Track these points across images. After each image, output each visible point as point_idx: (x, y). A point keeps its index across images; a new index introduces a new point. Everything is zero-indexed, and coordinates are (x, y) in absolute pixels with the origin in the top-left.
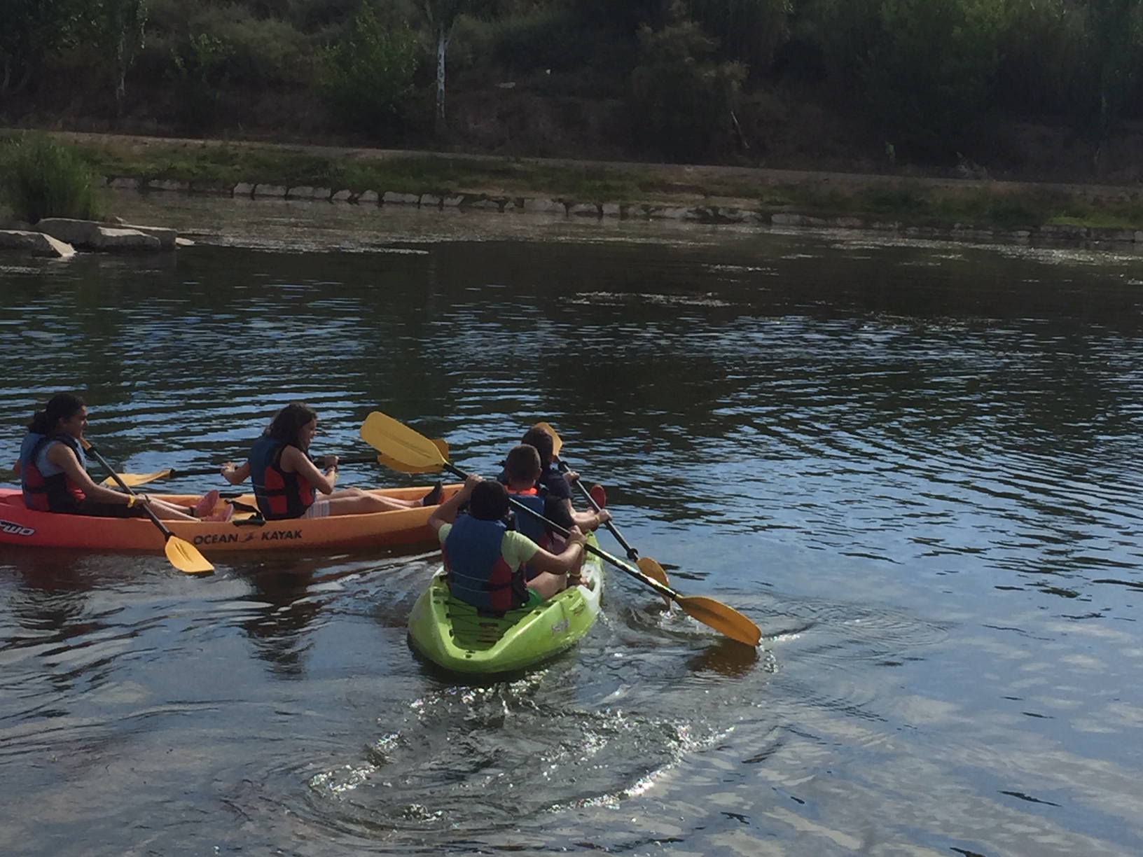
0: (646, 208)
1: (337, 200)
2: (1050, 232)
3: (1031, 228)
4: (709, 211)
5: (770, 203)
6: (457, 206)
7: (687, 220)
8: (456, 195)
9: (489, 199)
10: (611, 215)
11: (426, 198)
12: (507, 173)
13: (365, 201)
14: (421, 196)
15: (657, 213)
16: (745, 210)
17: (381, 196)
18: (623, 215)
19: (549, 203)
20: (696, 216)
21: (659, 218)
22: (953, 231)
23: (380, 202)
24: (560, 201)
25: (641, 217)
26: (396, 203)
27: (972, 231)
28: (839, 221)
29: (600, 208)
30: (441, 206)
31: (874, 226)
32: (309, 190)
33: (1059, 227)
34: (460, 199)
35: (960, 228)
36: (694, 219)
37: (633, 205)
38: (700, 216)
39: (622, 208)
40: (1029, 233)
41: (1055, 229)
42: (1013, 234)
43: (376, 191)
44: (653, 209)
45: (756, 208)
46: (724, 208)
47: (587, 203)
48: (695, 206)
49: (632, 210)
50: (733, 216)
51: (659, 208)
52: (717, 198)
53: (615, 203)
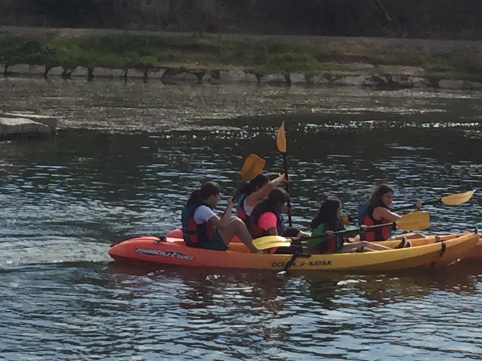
0: (328, 76)
1: (52, 75)
4: (384, 78)
5: (434, 70)
6: (160, 79)
7: (364, 86)
8: (158, 69)
9: (188, 71)
10: (298, 84)
11: (132, 73)
12: (196, 48)
13: (77, 76)
14: (127, 71)
15: (338, 81)
16: (414, 76)
17: (90, 71)
18: (309, 84)
19: (243, 75)
20: (372, 83)
21: (341, 85)
23: (91, 77)
24: (251, 72)
25: (325, 85)
26: (105, 77)
29: (288, 78)
30: (145, 79)
32: (26, 67)
34: (161, 73)
36: (372, 86)
37: (316, 74)
38: (377, 83)
39: (307, 77)
43: (85, 66)
44: (334, 77)
45: (423, 75)
46: (396, 75)
47: (275, 74)
48: (370, 74)
49: (316, 79)
50: (405, 82)
51: (339, 77)
52: (387, 67)
53: (300, 73)
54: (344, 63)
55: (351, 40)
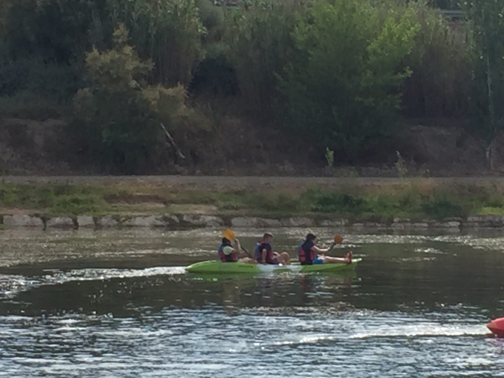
0: (117, 218)
2: (476, 222)
3: (460, 219)
4: (175, 218)
5: (226, 208)
7: (155, 227)
10: (86, 227)
15: (127, 223)
16: (206, 215)
18: (97, 226)
19: (28, 219)
20: (163, 223)
21: (130, 226)
22: (393, 225)
24: (37, 215)
25: (114, 227)
27: (409, 224)
28: (292, 221)
29: (75, 221)
31: (324, 224)
33: (484, 216)
35: (399, 222)
36: (163, 226)
37: (104, 216)
38: (168, 223)
39: (95, 219)
40: (459, 224)
41: (481, 219)
42: (445, 225)
44: (124, 219)
45: (215, 213)
46: (187, 215)
47: (61, 217)
48: (160, 214)
49: (104, 221)
50: (197, 221)
51: (129, 218)
52: (177, 206)
53: (89, 215)
54: (134, 203)
55: (141, 179)
